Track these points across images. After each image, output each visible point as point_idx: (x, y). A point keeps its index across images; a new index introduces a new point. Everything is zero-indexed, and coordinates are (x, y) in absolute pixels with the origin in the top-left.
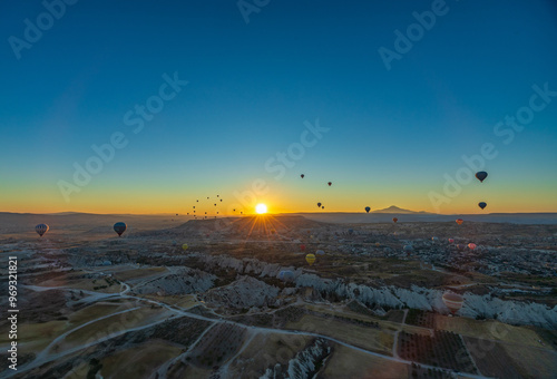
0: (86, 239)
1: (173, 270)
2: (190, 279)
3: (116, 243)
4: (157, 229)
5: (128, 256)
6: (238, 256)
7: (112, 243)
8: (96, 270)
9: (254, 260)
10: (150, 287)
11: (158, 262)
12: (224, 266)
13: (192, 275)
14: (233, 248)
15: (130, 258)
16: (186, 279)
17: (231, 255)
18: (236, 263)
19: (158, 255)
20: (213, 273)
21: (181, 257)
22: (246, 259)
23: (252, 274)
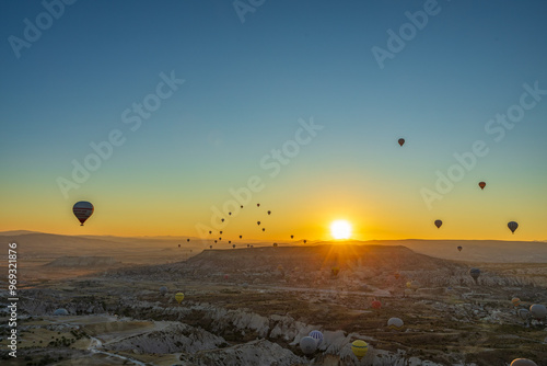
0: (44, 277)
1: (161, 326)
2: (184, 339)
3: (89, 284)
4: (152, 264)
5: (104, 306)
6: (264, 311)
7: (82, 284)
8: (60, 320)
9: (286, 319)
10: (127, 344)
11: (145, 314)
12: (240, 326)
13: (186, 334)
14: (261, 298)
15: (105, 308)
16: (177, 339)
17: (256, 310)
18: (259, 322)
19: (146, 304)
20: (222, 335)
21: (180, 309)
22: (276, 317)
23: (279, 339)
